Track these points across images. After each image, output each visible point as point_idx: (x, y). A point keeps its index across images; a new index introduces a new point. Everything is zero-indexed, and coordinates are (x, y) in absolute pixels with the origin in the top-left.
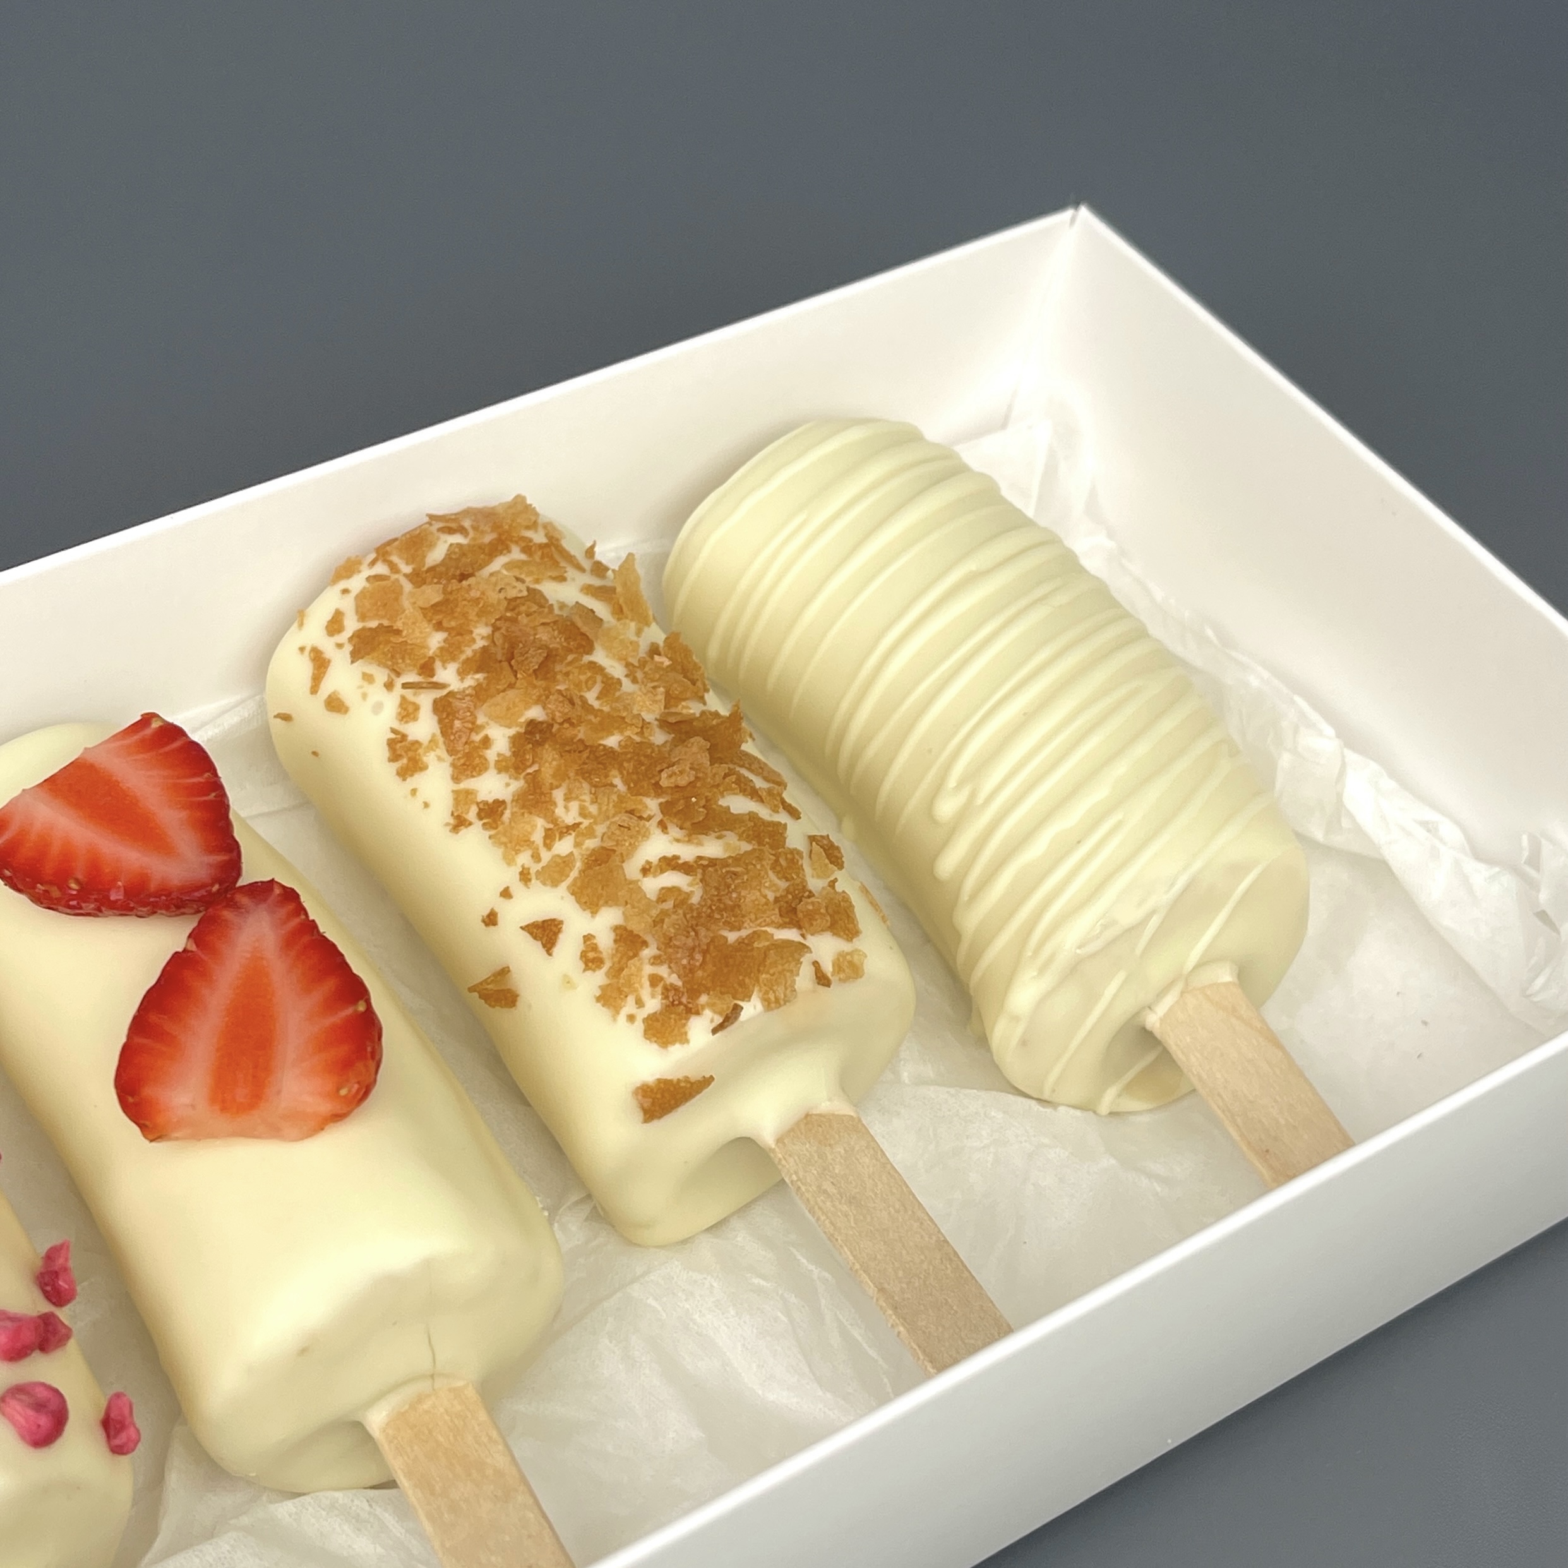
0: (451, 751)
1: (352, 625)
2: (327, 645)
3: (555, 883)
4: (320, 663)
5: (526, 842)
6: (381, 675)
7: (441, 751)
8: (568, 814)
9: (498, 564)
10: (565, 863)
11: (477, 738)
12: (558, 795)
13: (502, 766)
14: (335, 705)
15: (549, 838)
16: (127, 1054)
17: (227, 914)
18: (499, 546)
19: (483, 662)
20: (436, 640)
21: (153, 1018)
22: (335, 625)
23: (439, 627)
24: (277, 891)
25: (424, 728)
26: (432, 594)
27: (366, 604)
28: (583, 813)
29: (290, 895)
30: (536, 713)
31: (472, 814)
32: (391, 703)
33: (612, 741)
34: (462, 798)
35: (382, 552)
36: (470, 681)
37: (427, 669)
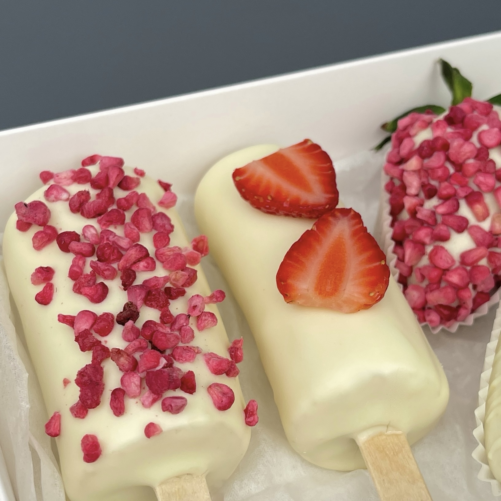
16: (283, 266)
24: (352, 213)
29: (357, 216)
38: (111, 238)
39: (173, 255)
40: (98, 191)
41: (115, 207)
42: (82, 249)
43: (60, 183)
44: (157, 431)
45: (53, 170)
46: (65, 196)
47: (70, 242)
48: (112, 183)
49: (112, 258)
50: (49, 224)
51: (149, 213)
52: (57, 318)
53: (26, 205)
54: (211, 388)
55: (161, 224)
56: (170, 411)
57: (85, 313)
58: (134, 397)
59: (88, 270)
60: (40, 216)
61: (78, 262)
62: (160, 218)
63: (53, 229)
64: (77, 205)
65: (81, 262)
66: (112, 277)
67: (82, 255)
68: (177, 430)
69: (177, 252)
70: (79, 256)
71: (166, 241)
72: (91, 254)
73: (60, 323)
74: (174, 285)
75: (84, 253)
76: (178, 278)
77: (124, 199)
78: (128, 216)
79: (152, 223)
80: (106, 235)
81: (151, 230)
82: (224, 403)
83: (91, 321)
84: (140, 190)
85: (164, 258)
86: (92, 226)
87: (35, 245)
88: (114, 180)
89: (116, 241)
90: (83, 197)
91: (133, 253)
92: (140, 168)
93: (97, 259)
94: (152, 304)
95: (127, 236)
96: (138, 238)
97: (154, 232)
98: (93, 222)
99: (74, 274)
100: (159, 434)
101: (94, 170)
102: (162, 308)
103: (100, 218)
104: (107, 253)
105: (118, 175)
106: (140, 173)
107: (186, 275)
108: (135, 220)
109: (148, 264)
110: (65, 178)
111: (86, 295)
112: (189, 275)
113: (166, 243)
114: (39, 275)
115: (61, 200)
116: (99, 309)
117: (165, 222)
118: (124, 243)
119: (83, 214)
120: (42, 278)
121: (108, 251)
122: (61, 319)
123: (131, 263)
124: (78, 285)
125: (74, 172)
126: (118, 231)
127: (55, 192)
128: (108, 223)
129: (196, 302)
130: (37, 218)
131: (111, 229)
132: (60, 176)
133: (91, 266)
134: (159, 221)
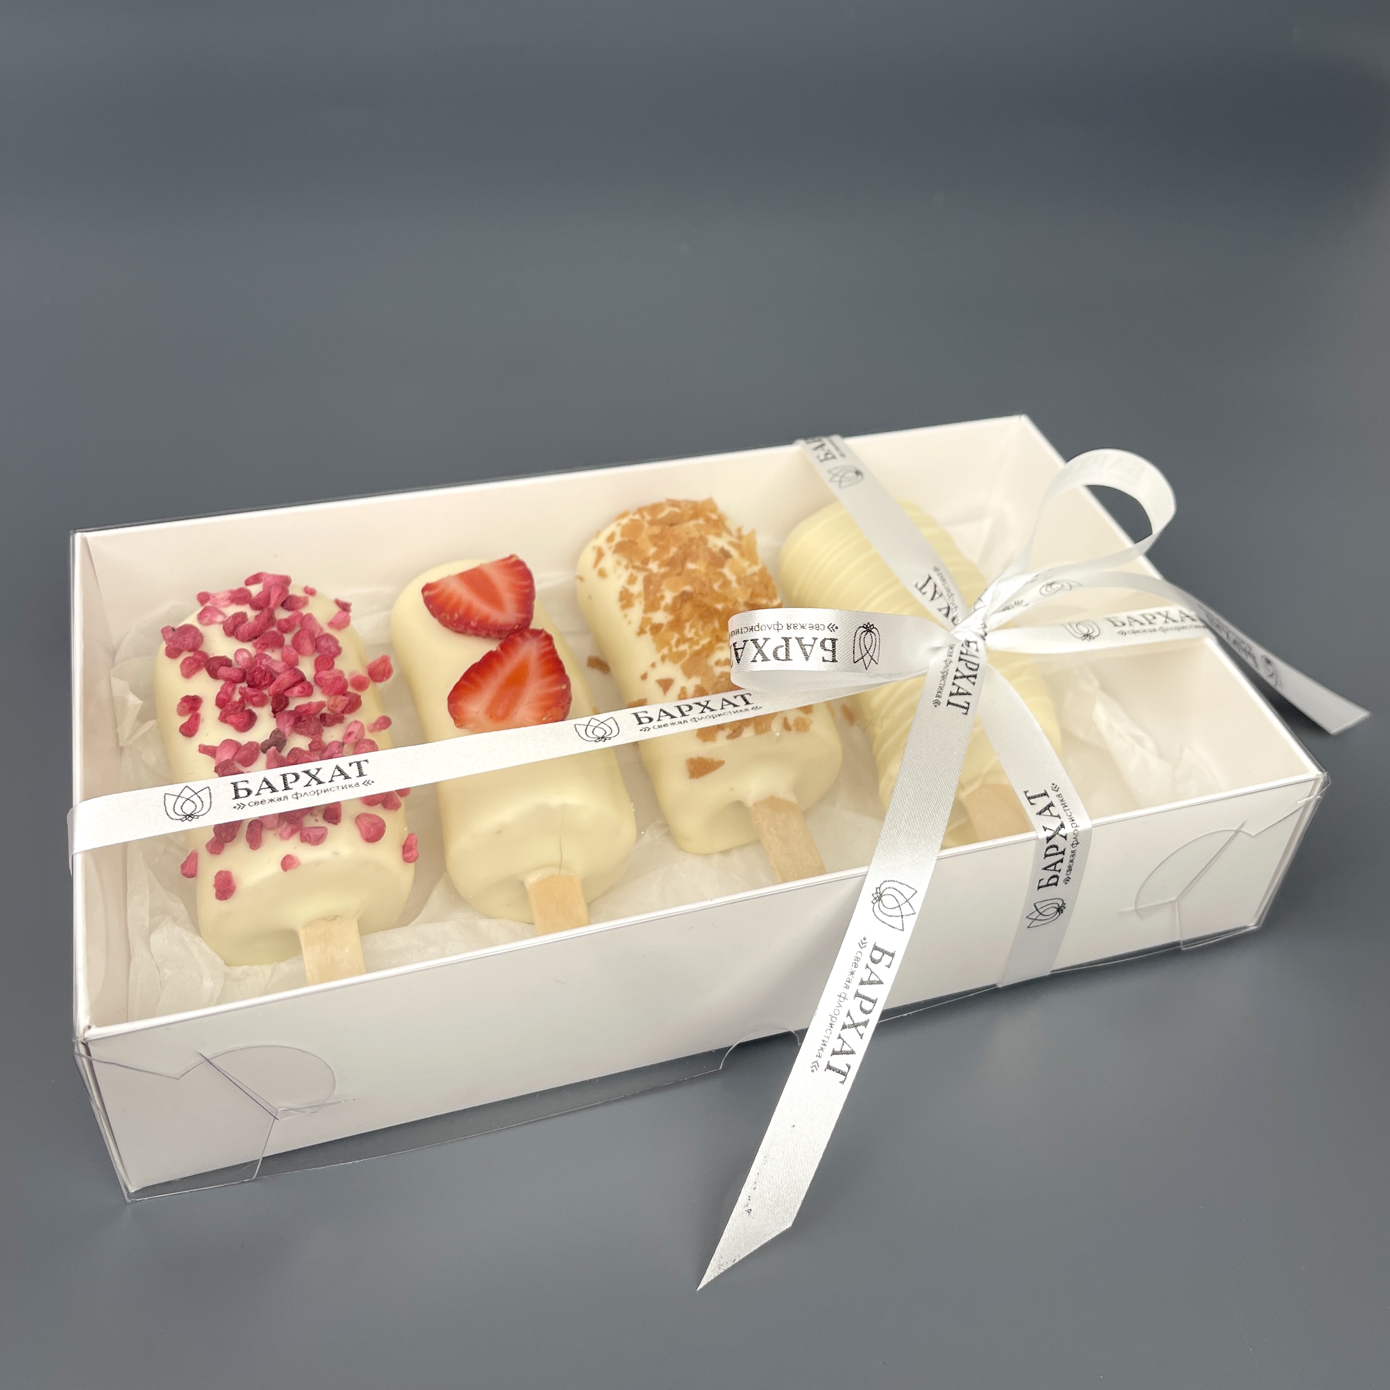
0: (646, 598)
1: (618, 539)
2: (605, 547)
3: (675, 662)
4: (600, 554)
5: (668, 643)
6: (624, 562)
7: (642, 599)
8: (689, 633)
9: (692, 523)
10: (682, 654)
11: (658, 595)
12: (688, 625)
13: (666, 609)
14: (602, 574)
15: (678, 643)
16: (457, 688)
17: (519, 639)
18: (695, 516)
19: (671, 563)
20: (652, 550)
21: (473, 675)
22: (610, 538)
23: (655, 545)
24: (543, 634)
25: (637, 588)
26: (656, 530)
27: (626, 531)
28: (696, 634)
29: (549, 638)
30: (688, 588)
31: (648, 629)
32: (625, 575)
33: (720, 606)
34: (645, 621)
35: (640, 511)
36: (663, 570)
37: (645, 562)
38: (264, 662)
39: (332, 678)
40: (257, 613)
41: (275, 629)
42: (231, 675)
43: (216, 604)
44: (294, 864)
45: (211, 590)
46: (220, 618)
47: (219, 668)
48: (272, 603)
49: (263, 683)
50: (200, 649)
51: (311, 634)
52: (198, 748)
53: (173, 630)
54: (358, 819)
55: (326, 646)
56: (310, 842)
57: (227, 743)
58: (271, 829)
59: (237, 697)
60: (189, 641)
61: (227, 689)
62: (324, 640)
63: (204, 655)
64: (232, 628)
65: (230, 689)
66: (261, 703)
67: (232, 682)
68: (318, 863)
69: (338, 675)
70: (228, 682)
71: (329, 664)
72: (242, 680)
73: (201, 754)
74: (332, 711)
75: (234, 679)
76: (337, 703)
77: (286, 620)
78: (288, 638)
79: (314, 645)
80: (260, 659)
81: (313, 652)
82: (371, 833)
83: (233, 751)
84: (305, 611)
85: (323, 682)
86: (244, 650)
87: (184, 672)
88: (275, 598)
89: (269, 665)
90: (239, 619)
91: (286, 676)
92: (311, 585)
93: (247, 685)
94: (302, 732)
95: (283, 659)
96: (296, 662)
97: (317, 655)
98: (249, 647)
99: (221, 702)
100: (296, 867)
101: (255, 590)
102: (314, 735)
103: (255, 641)
104: (257, 678)
105: (280, 595)
106: (309, 591)
107: (345, 700)
108: (296, 644)
109: (304, 688)
110: (222, 599)
111: (232, 724)
112: (349, 700)
113: (329, 666)
114: (185, 704)
115: (216, 623)
116: (243, 738)
117: (331, 643)
118: (278, 667)
119: (237, 637)
120: (189, 707)
121: (259, 676)
122: (202, 749)
123: (283, 688)
124: (224, 714)
125: (232, 592)
126: (275, 655)
127: (209, 615)
128: (264, 646)
129: (355, 729)
130: (186, 643)
131: (268, 653)
132: (216, 598)
133: (240, 693)
134: (323, 643)
